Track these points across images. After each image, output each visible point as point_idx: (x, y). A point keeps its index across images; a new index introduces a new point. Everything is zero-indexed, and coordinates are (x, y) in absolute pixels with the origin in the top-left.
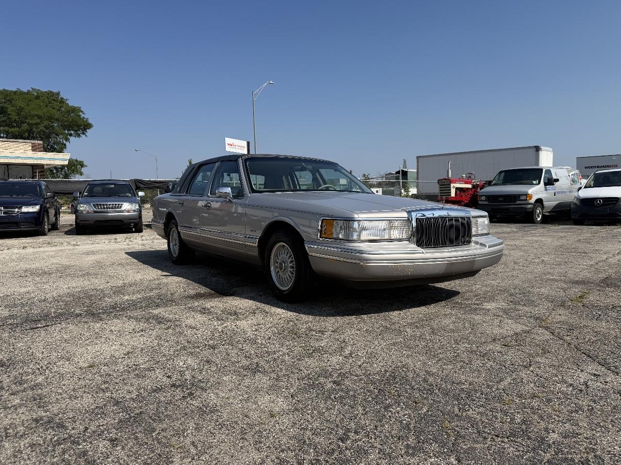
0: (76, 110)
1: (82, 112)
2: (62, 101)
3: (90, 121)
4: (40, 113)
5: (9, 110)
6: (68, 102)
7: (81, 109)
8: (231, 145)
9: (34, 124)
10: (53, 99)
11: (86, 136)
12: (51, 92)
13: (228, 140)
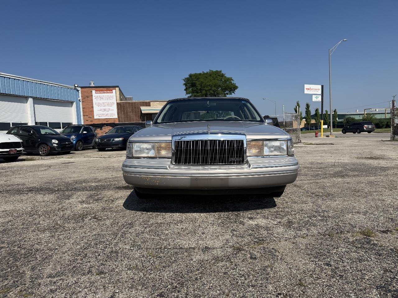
0: (230, 79)
1: (232, 80)
2: (223, 75)
3: (237, 85)
4: (210, 83)
5: (197, 84)
6: (225, 75)
7: (232, 79)
8: (309, 89)
9: (208, 90)
10: (218, 75)
11: (235, 93)
12: (217, 71)
13: (306, 86)
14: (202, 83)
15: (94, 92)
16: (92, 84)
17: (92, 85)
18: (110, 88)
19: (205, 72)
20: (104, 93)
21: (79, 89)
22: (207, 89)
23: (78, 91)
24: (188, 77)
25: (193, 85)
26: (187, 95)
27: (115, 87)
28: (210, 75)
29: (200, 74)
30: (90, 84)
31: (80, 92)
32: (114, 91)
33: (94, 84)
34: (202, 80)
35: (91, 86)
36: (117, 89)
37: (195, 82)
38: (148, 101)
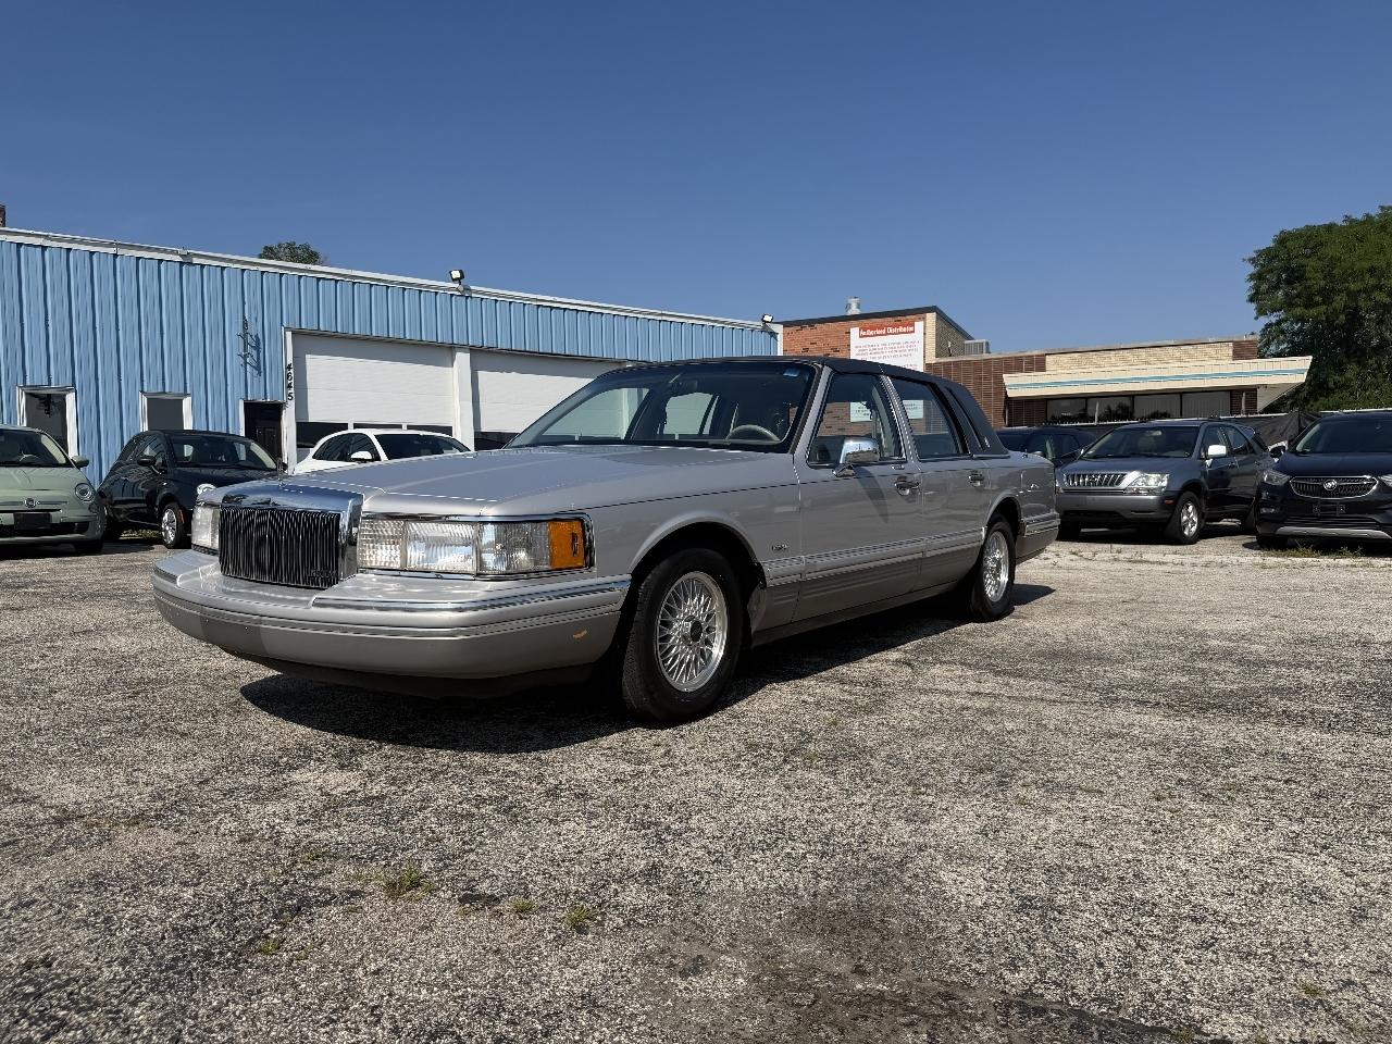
5: (1311, 269)
14: (1334, 261)
15: (855, 332)
16: (854, 306)
17: (854, 310)
18: (908, 317)
19: (1359, 216)
20: (887, 334)
21: (779, 329)
22: (1352, 287)
23: (773, 334)
24: (1272, 245)
25: (1295, 276)
26: (1261, 318)
27: (921, 312)
28: (1383, 227)
29: (1330, 228)
30: (848, 306)
31: (780, 337)
32: (919, 325)
33: (858, 307)
34: (1330, 251)
35: (850, 313)
36: (931, 317)
37: (1304, 261)
38: (1036, 353)
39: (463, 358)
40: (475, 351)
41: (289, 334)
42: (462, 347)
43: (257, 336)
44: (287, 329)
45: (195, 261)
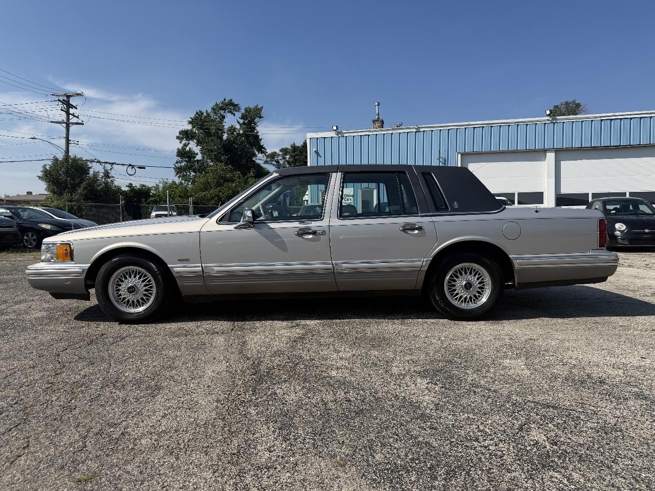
39: (551, 156)
40: (557, 151)
41: (459, 155)
42: (549, 150)
43: (445, 158)
44: (458, 153)
45: (421, 130)
